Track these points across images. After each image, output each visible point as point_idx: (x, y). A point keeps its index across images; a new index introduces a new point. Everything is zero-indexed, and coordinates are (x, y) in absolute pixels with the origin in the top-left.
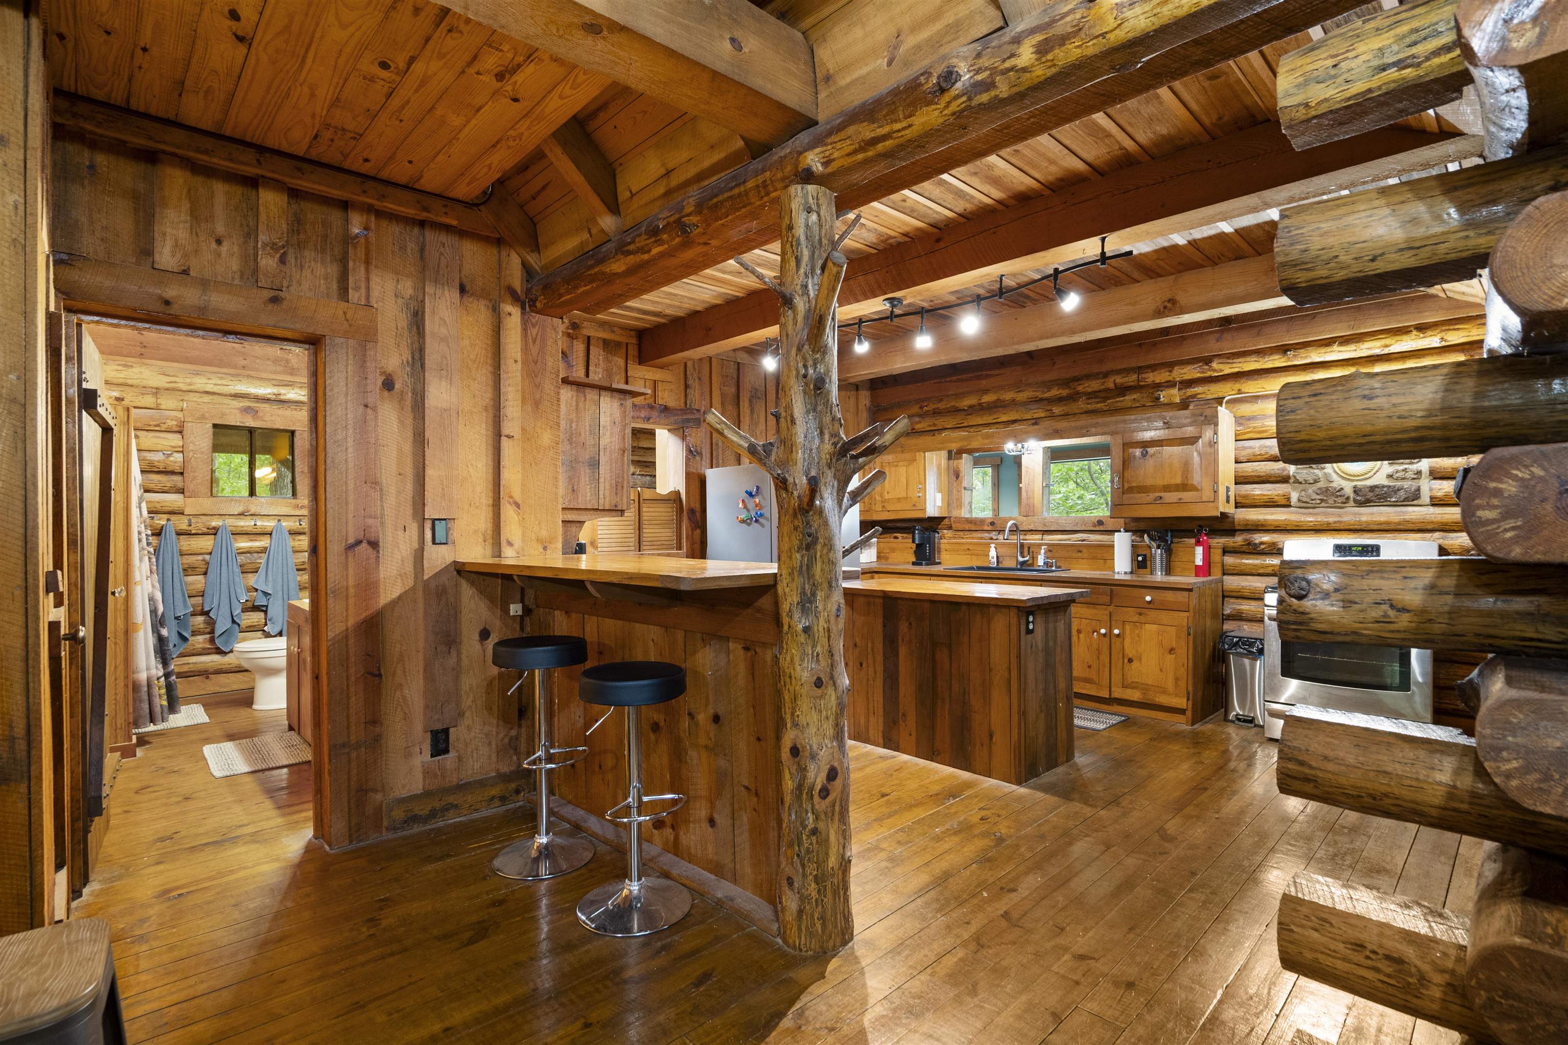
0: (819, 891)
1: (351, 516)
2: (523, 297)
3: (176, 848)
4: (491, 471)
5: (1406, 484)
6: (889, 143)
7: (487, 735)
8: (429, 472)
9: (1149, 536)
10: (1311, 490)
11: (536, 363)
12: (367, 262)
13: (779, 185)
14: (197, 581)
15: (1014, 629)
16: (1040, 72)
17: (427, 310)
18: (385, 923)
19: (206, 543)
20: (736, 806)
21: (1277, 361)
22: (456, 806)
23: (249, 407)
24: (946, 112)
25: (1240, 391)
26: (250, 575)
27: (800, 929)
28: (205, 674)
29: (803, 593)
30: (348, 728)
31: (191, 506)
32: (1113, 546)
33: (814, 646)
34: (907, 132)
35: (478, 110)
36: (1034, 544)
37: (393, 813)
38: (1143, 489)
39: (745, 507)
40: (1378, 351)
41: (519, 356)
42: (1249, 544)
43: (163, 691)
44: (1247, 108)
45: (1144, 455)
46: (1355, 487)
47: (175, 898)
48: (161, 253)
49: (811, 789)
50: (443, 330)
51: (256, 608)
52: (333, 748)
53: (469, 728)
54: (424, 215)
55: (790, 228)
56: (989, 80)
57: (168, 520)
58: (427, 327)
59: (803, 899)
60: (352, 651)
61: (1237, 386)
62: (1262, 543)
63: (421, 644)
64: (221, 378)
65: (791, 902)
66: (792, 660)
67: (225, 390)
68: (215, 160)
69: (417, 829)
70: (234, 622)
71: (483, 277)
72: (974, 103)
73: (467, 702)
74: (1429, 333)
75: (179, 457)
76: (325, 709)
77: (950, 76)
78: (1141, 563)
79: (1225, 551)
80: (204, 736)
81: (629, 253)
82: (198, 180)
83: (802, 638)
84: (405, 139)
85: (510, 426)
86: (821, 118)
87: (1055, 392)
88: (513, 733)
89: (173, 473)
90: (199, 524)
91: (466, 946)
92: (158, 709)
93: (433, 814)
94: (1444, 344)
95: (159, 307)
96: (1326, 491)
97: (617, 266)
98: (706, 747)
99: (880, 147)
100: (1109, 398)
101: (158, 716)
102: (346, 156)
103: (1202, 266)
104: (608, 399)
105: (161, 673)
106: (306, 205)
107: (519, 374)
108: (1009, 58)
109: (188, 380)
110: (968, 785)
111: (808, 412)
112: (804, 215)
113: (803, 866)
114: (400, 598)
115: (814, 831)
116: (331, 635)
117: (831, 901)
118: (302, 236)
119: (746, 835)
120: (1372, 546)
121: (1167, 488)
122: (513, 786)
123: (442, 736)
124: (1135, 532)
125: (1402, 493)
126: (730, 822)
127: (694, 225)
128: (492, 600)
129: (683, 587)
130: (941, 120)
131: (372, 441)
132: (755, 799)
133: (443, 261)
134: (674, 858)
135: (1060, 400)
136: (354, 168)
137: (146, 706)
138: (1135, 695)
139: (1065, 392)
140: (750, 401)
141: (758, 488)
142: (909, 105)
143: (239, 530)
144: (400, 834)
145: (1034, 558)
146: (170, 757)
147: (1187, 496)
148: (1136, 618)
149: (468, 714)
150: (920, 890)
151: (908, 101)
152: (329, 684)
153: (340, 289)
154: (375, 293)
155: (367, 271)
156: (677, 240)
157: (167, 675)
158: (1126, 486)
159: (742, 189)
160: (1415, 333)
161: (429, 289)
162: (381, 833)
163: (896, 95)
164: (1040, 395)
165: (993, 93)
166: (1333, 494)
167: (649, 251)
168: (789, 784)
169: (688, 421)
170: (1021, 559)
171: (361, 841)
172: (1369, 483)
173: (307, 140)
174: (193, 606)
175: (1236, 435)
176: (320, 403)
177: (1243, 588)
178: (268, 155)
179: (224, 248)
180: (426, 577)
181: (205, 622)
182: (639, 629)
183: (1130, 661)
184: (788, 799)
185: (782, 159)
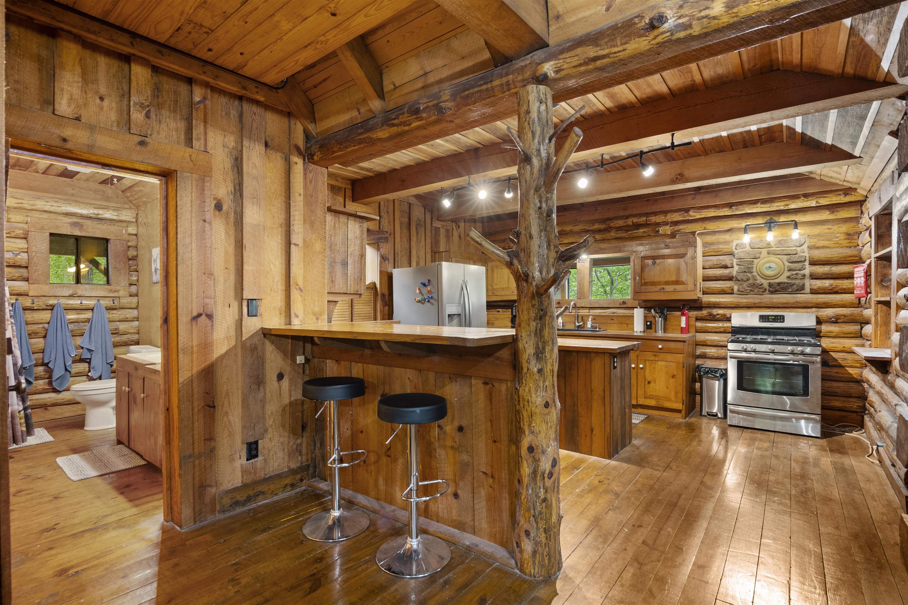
0: (547, 538)
1: (194, 297)
2: (304, 152)
3: (61, 536)
4: (284, 267)
5: (797, 282)
6: (606, 61)
7: (282, 444)
8: (246, 267)
9: (655, 310)
10: (745, 285)
11: (312, 196)
12: (205, 122)
13: (518, 85)
14: (38, 343)
15: (607, 366)
16: (726, 20)
17: (244, 157)
18: (244, 581)
19: (46, 316)
20: (476, 484)
21: (726, 212)
22: (263, 493)
23: (77, 223)
24: (653, 42)
25: (705, 229)
26: (78, 338)
27: (534, 563)
28: (45, 406)
29: (537, 348)
30: (193, 444)
31: (34, 290)
32: (633, 317)
33: (544, 382)
34: (621, 54)
35: (306, 19)
36: (585, 315)
37: (222, 501)
38: (653, 284)
39: (421, 292)
40: (782, 208)
41: (302, 191)
42: (710, 315)
43: (23, 421)
44: (771, 61)
45: (654, 263)
46: (769, 283)
47: (73, 575)
48: (60, 103)
49: (543, 473)
50: (255, 171)
51: (82, 360)
52: (183, 459)
53: (271, 440)
54: (243, 92)
55: (528, 112)
56: (688, 23)
57: (17, 300)
58: (244, 169)
59: (537, 544)
60: (195, 390)
61: (704, 225)
62: (718, 314)
63: (240, 384)
64: (56, 202)
65: (527, 546)
66: (530, 391)
67: (59, 210)
68: (101, 40)
69: (239, 510)
70: (66, 370)
71: (279, 138)
72: (675, 37)
73: (269, 422)
74: (810, 198)
75: (25, 256)
76: (176, 431)
77: (661, 19)
78: (649, 326)
79: (698, 319)
80: (53, 450)
81: (393, 125)
82: (87, 53)
83: (537, 377)
84: (245, 36)
85: (297, 238)
86: (552, 42)
87: (597, 226)
88: (299, 441)
89: (20, 267)
90: (40, 303)
91: (309, 593)
92: (19, 434)
93: (249, 499)
94: (818, 205)
95: (58, 143)
96: (753, 285)
97: (382, 134)
98: (452, 447)
99: (599, 63)
100: (630, 231)
101: (20, 438)
102: (195, 45)
103: (699, 155)
104: (353, 222)
105: (21, 408)
106: (164, 79)
107: (302, 203)
108: (704, 9)
109: (32, 202)
110: (582, 461)
111: (541, 231)
112: (538, 104)
113: (537, 523)
114: (226, 353)
115: (545, 500)
116: (181, 380)
117: (553, 544)
118: (160, 100)
119: (484, 503)
120: (780, 316)
121: (667, 283)
122: (299, 476)
123: (254, 446)
124: (645, 308)
125: (795, 286)
126: (471, 495)
127: (449, 108)
128: (285, 354)
129: (469, 345)
130: (648, 47)
131: (209, 245)
132: (491, 480)
133: (255, 125)
134: (426, 519)
135: (599, 231)
136: (198, 56)
137: (10, 432)
138: (652, 403)
139: (602, 226)
140: (416, 227)
141: (429, 281)
142: (625, 37)
143: (69, 307)
144: (228, 514)
145: (585, 324)
146: (32, 467)
147: (678, 287)
148: (652, 358)
149: (270, 430)
150: (587, 530)
151: (625, 34)
152: (179, 414)
153: (186, 139)
154: (210, 144)
155: (205, 127)
156: (434, 118)
157: (25, 409)
158: (643, 282)
159: (489, 85)
160: (802, 198)
161: (246, 143)
162: (215, 514)
163: (615, 30)
164: (587, 228)
165: (688, 32)
166: (757, 287)
167: (410, 125)
168: (526, 470)
169: (381, 238)
170: (577, 324)
171: (201, 522)
172: (777, 281)
173: (171, 31)
174: (36, 359)
175: (703, 253)
176: (172, 218)
177: (707, 340)
178: (138, 40)
179: (106, 103)
180: (244, 339)
181: (45, 371)
182: (397, 371)
183: (649, 383)
184: (526, 480)
185: (523, 68)
